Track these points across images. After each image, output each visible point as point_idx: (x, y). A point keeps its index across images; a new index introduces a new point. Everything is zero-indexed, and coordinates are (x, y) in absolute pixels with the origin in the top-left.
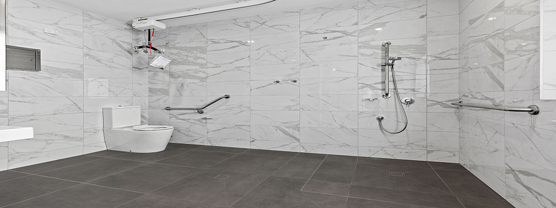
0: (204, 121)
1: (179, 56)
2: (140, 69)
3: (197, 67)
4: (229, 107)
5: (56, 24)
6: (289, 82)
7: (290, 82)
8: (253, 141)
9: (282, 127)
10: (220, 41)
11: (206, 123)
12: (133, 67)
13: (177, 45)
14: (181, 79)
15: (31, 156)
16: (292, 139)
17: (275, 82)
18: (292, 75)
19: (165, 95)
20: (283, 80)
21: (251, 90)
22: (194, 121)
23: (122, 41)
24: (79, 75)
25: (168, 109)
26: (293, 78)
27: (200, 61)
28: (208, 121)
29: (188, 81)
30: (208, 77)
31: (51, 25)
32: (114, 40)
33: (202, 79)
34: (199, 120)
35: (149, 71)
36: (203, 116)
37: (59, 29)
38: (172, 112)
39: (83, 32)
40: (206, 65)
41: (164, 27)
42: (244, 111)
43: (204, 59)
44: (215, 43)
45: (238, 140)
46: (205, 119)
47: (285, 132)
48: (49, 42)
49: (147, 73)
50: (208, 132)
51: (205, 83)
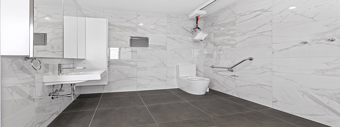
0: (234, 77)
1: (219, 31)
2: (198, 42)
3: (229, 37)
4: (252, 67)
5: (155, 23)
6: (321, 41)
7: (324, 41)
8: (275, 102)
9: (311, 93)
10: (246, 14)
11: (235, 79)
12: (194, 42)
13: (218, 24)
14: (220, 47)
15: (145, 86)
16: (327, 110)
17: (301, 43)
18: (327, 32)
19: (211, 58)
20: (313, 41)
21: (273, 53)
22: (227, 77)
23: (187, 27)
24: (165, 48)
25: (213, 67)
26: (329, 36)
27: (232, 32)
28: (236, 78)
29: (224, 47)
30: (236, 43)
31: (153, 24)
32: (182, 27)
33: (232, 46)
34: (230, 77)
35: (204, 43)
36: (233, 73)
37: (156, 26)
38: (215, 69)
39: (167, 25)
40: (235, 34)
41: (205, 13)
42: (266, 72)
43: (234, 30)
44: (242, 16)
45: (260, 97)
46: (235, 76)
47: (316, 100)
48: (152, 33)
49: (203, 44)
50: (236, 87)
51: (234, 49)
